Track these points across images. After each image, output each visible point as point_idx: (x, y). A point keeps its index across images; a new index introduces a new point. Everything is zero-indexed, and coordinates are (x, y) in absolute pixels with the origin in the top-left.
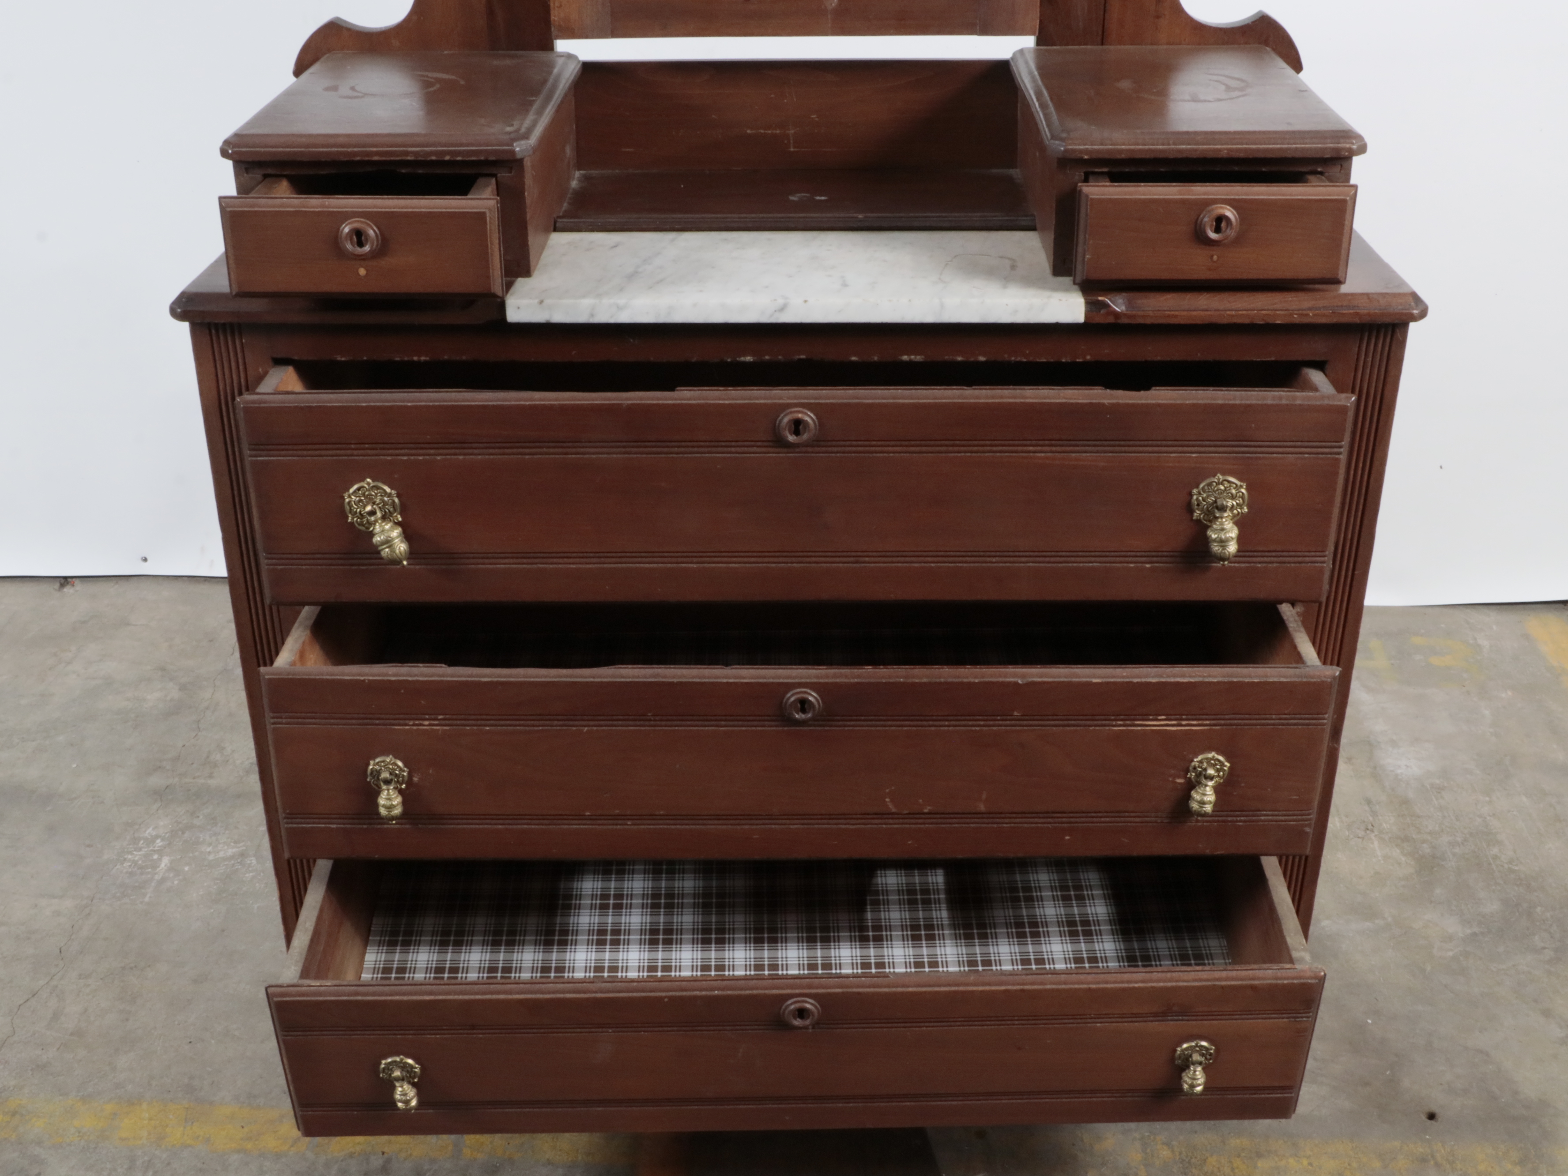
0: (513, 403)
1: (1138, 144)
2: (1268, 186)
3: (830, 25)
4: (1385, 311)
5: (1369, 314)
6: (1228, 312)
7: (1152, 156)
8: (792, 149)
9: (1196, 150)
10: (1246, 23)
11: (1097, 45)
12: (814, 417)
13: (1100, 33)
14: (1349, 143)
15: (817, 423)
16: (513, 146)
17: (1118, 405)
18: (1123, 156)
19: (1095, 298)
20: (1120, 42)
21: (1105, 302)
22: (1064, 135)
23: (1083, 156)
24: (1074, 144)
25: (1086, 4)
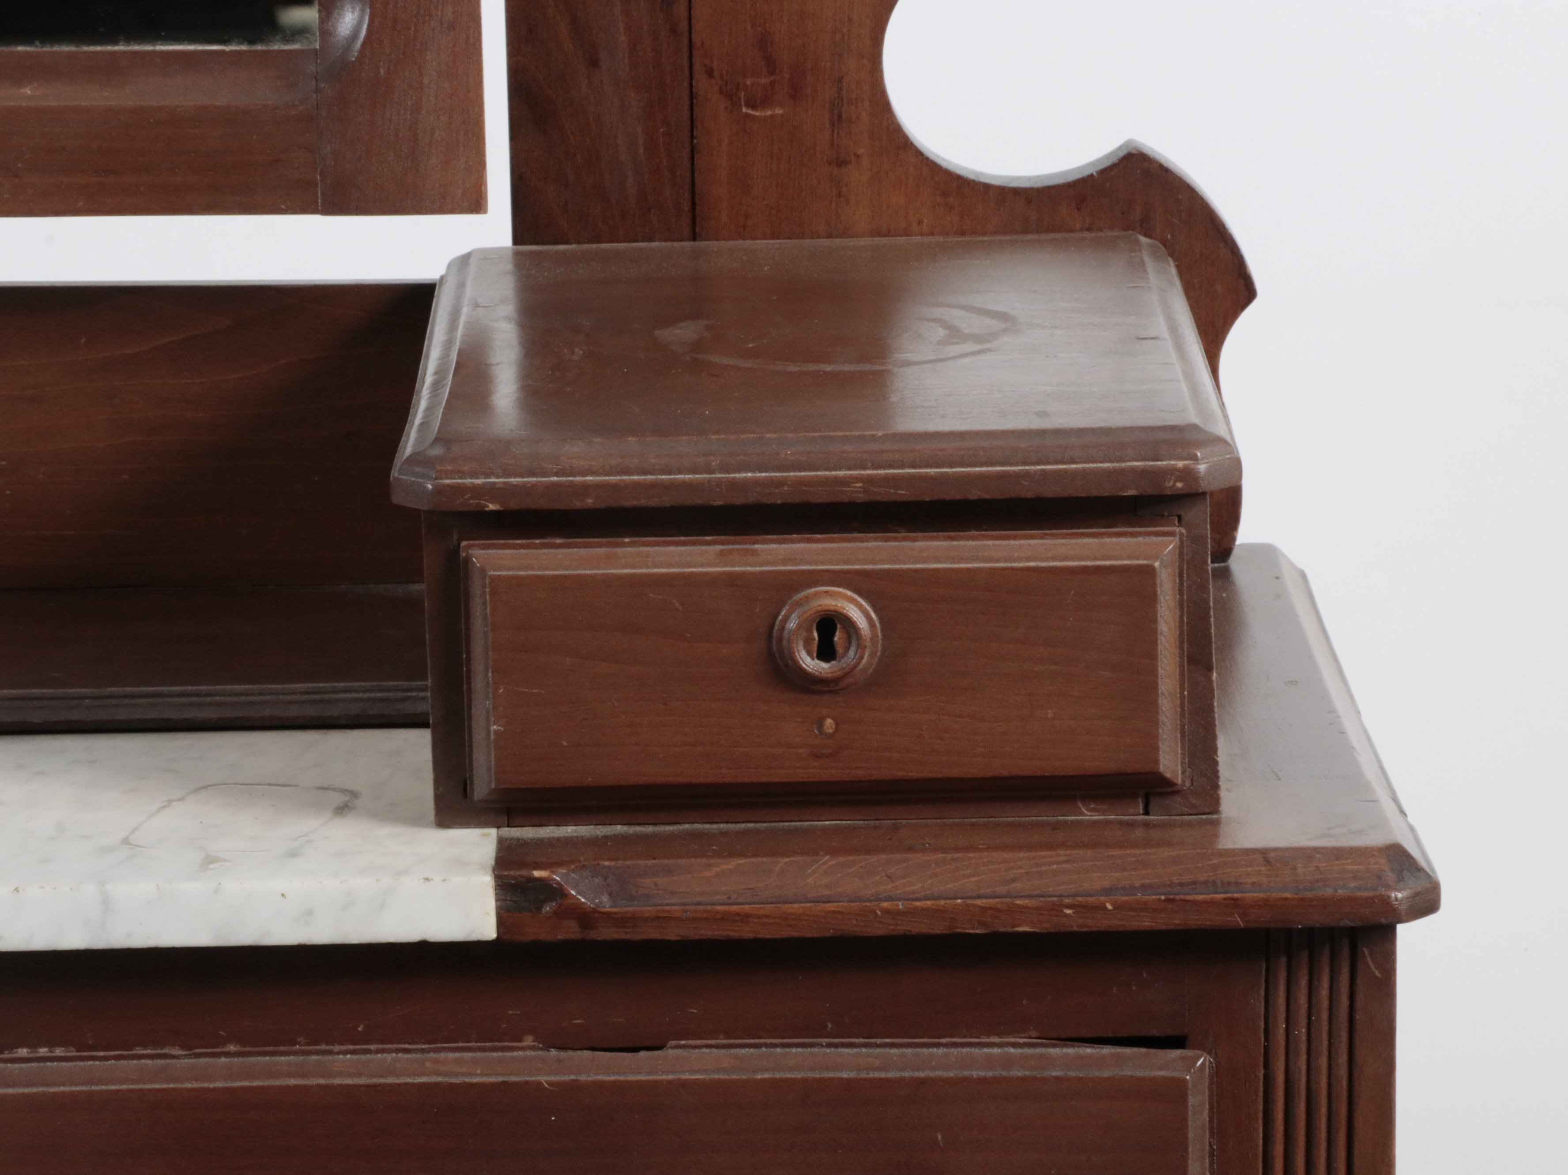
1: (627, 471)
2: (952, 539)
4: (1309, 895)
5: (1266, 904)
6: (885, 904)
7: (667, 501)
9: (780, 483)
11: (681, 239)
13: (686, 205)
17: (575, 1087)
18: (590, 502)
19: (524, 873)
20: (742, 231)
21: (551, 882)
22: (437, 451)
23: (484, 504)
24: (459, 472)
25: (639, 130)
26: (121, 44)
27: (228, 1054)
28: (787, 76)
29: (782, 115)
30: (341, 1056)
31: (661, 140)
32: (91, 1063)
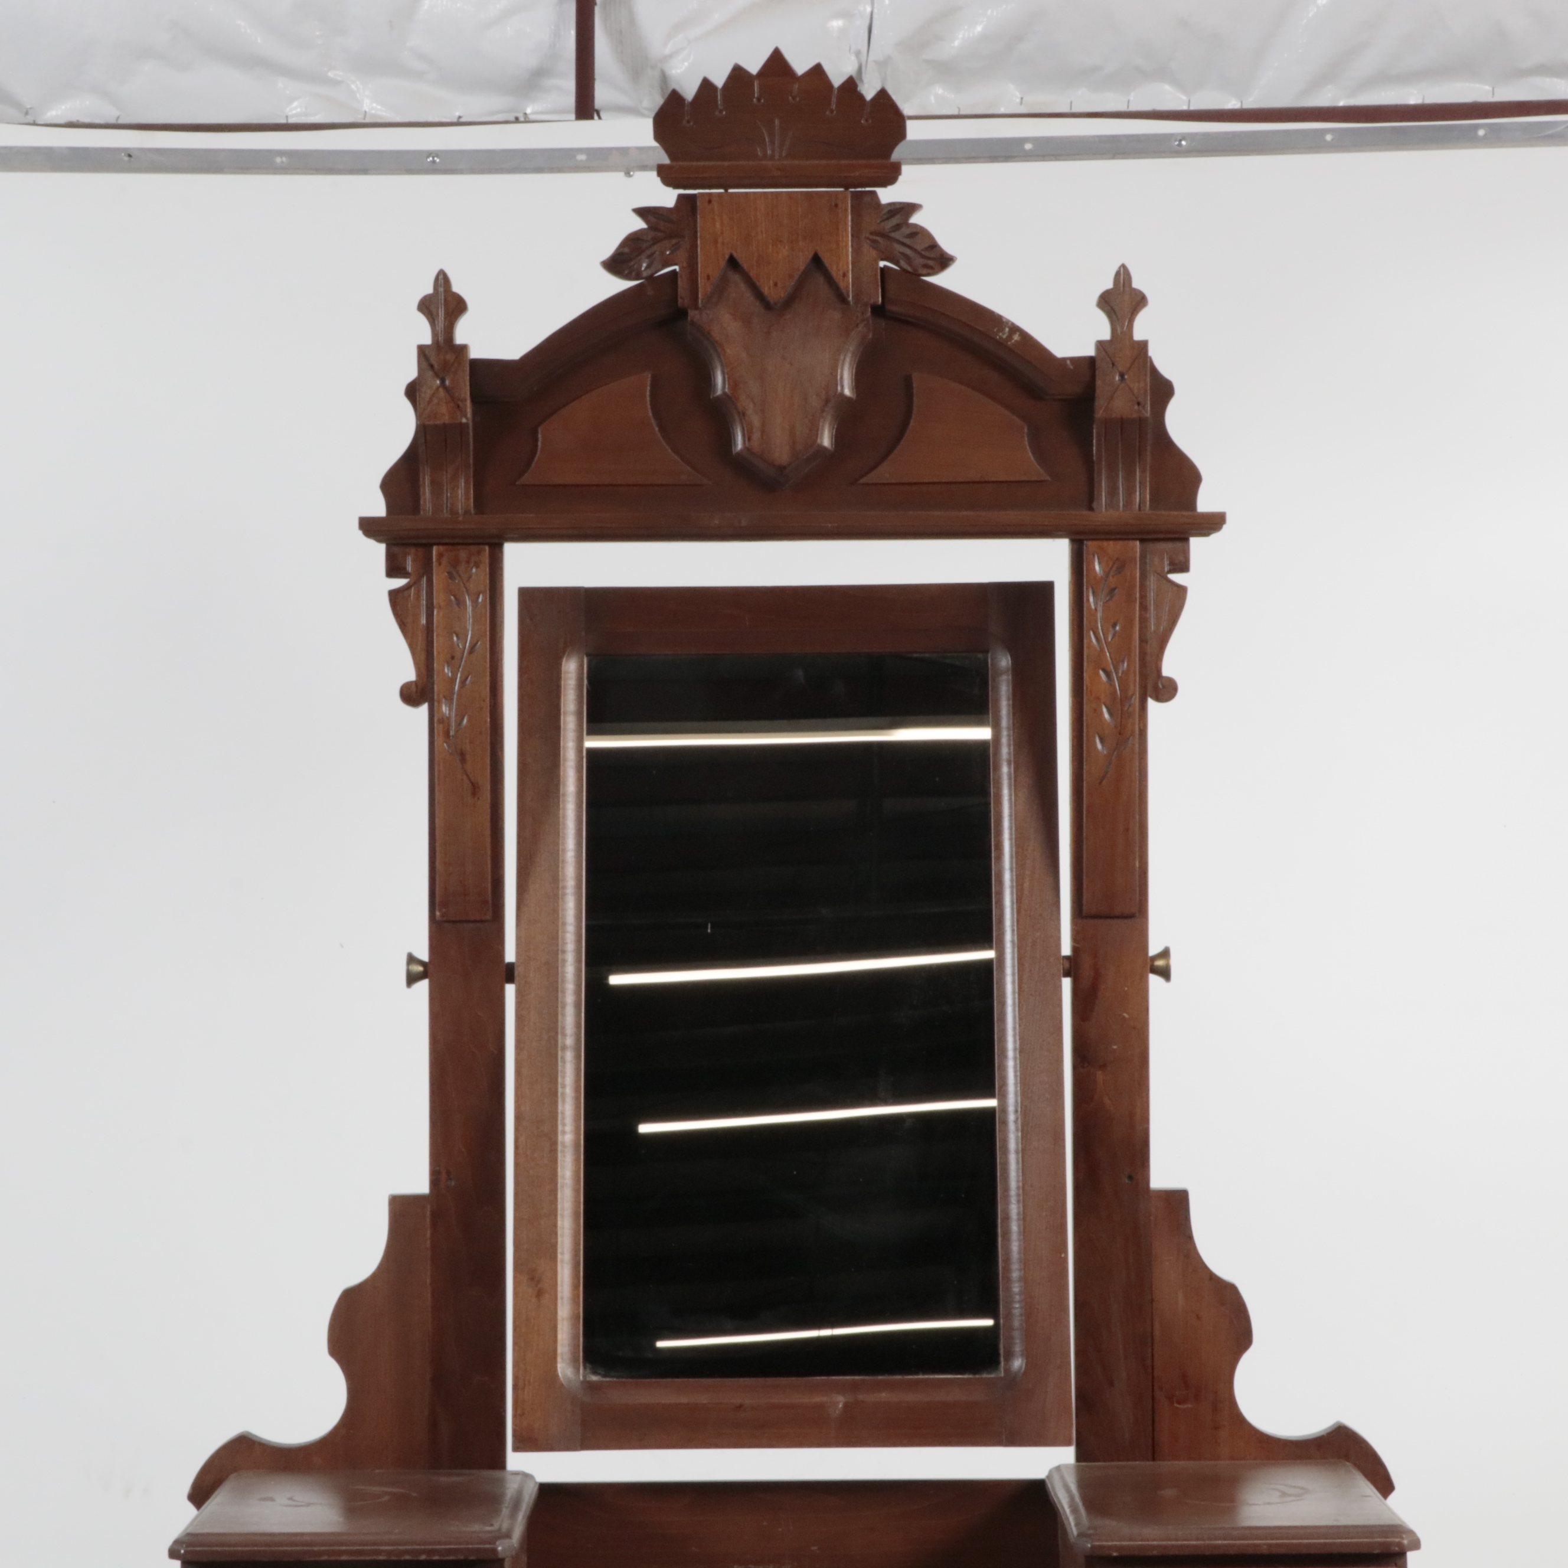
3: (833, 1435)
10: (1323, 1434)
11: (1148, 1460)
13: (1150, 1447)
14: (1397, 1538)
16: (495, 1545)
18: (1155, 1553)
20: (1174, 1457)
22: (1091, 1532)
25: (1131, 1413)
28: (1193, 1391)
29: (1192, 1408)
31: (1140, 1418)
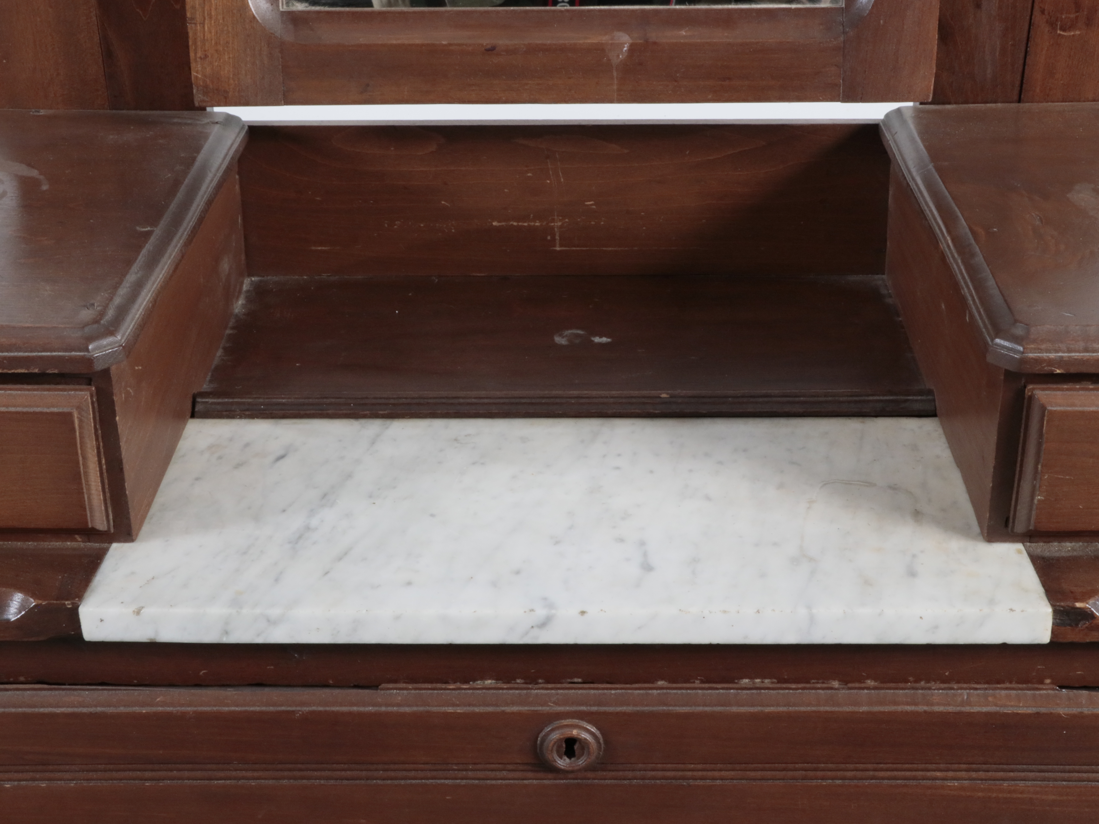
0: (122, 709)
3: (615, 87)
8: (558, 249)
11: (1013, 102)
12: (598, 733)
13: (1018, 83)
15: (601, 741)
16: (87, 350)
17: (1081, 716)
19: (1069, 603)
20: (1047, 98)
21: (1087, 610)
23: (1054, 370)
24: (1039, 349)
25: (998, 43)
26: (732, 3)
27: (868, 688)
28: (1085, 13)
29: (1079, 35)
30: (936, 691)
31: (1009, 49)
32: (787, 691)
